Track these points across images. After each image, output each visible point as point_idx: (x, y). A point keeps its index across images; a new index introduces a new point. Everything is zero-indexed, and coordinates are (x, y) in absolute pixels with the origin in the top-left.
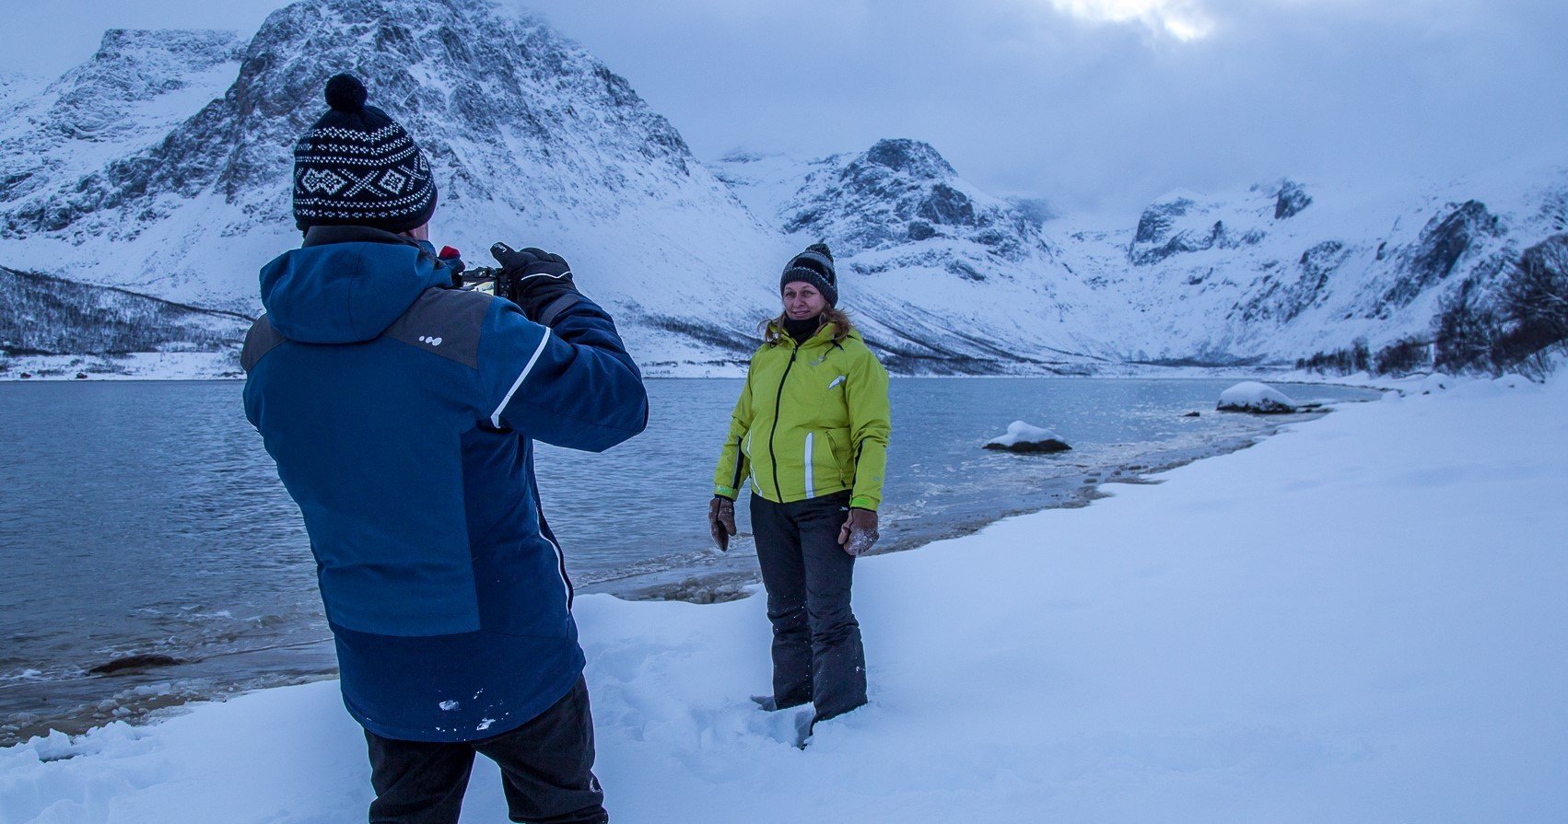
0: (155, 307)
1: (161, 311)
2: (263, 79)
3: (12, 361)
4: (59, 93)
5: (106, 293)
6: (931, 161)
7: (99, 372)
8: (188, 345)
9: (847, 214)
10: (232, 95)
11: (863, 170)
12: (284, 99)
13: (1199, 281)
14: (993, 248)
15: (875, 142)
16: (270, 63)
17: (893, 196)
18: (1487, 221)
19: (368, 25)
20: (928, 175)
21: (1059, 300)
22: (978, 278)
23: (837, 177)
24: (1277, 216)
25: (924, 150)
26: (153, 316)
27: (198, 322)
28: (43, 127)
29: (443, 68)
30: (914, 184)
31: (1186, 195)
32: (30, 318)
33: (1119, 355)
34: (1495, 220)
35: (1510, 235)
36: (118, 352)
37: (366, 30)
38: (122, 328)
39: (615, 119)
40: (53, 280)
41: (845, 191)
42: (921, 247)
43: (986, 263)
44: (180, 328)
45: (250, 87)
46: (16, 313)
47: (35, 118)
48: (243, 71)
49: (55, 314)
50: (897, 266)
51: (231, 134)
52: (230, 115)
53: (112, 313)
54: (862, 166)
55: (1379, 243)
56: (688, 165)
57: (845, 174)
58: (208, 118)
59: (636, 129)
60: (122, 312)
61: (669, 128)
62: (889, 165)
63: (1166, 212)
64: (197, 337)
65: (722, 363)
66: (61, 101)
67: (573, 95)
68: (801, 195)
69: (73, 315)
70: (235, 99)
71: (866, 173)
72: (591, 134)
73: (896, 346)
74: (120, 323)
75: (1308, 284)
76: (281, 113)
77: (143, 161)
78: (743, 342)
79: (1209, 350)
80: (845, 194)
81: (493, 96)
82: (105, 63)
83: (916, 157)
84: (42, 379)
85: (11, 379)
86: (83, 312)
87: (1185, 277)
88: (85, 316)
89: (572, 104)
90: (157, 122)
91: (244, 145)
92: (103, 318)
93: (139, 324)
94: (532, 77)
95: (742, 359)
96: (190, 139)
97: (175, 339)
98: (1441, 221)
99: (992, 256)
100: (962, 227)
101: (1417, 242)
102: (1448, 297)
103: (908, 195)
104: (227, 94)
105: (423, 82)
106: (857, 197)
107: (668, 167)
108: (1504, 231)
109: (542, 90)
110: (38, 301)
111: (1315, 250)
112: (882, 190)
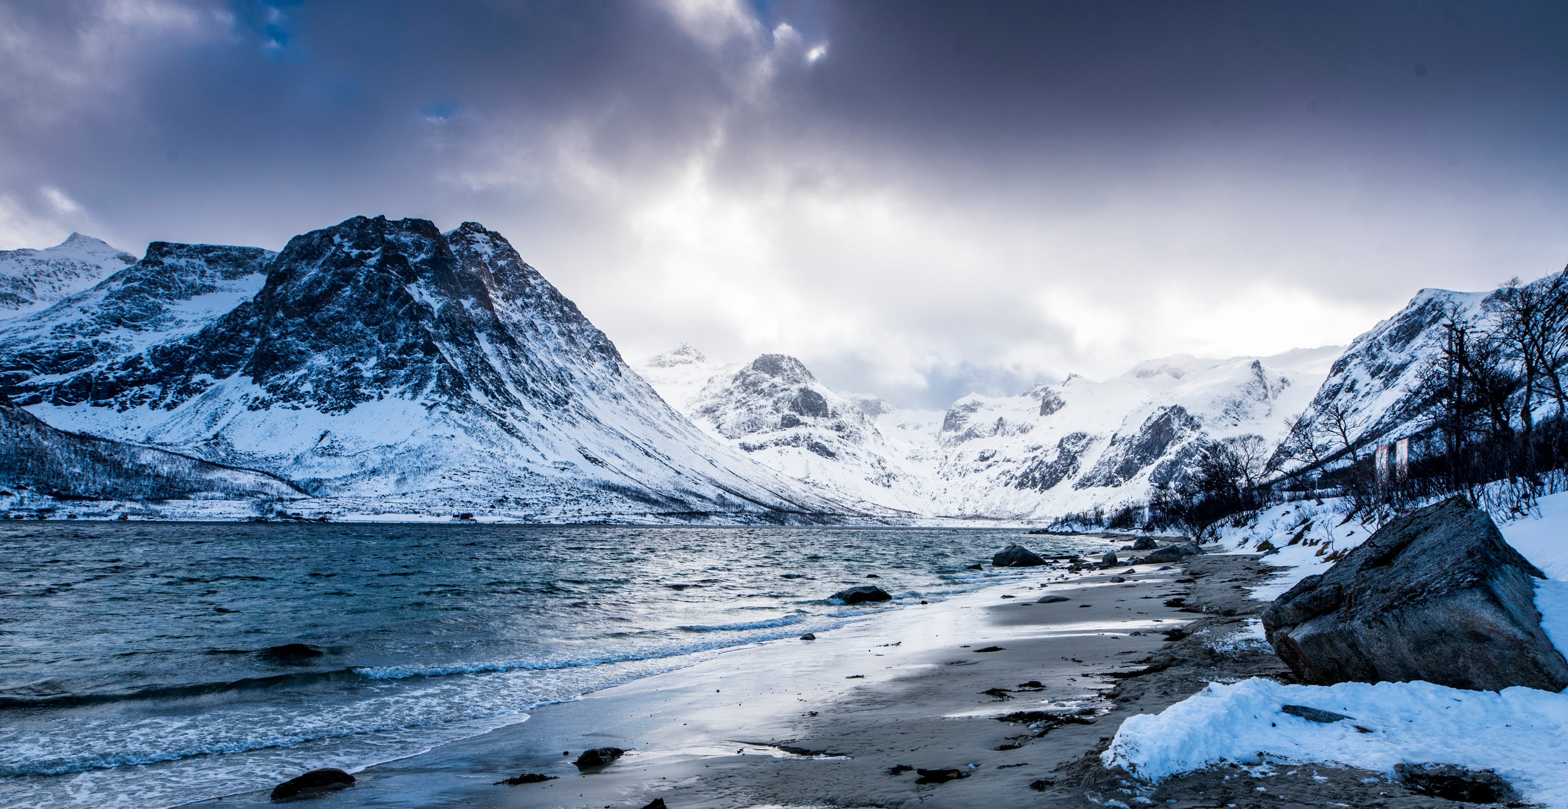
0: (188, 464)
1: (194, 467)
2: (285, 288)
3: (59, 505)
4: (109, 290)
5: (146, 452)
6: (798, 371)
7: (139, 514)
8: (218, 494)
9: (738, 407)
10: (259, 299)
11: (749, 376)
12: (304, 305)
13: (987, 459)
14: (841, 434)
15: (757, 356)
16: (291, 277)
17: (771, 395)
18: (1186, 419)
19: (373, 252)
20: (795, 381)
21: (888, 471)
22: (832, 455)
23: (730, 381)
24: (1041, 414)
25: (793, 362)
26: (187, 471)
27: (227, 477)
28: (94, 317)
29: (433, 288)
30: (786, 387)
31: (978, 398)
32: (77, 470)
33: (931, 511)
34: (1192, 419)
35: (1203, 429)
36: (156, 499)
37: (370, 256)
38: (160, 480)
39: (566, 332)
40: (100, 439)
41: (736, 391)
42: (790, 433)
43: (836, 444)
44: (210, 481)
45: (275, 294)
46: (65, 465)
47: (86, 309)
48: (268, 281)
49: (99, 467)
50: (773, 445)
51: (258, 330)
52: (257, 315)
53: (151, 468)
54: (748, 373)
55: (1113, 434)
56: (621, 369)
57: (736, 379)
58: (239, 316)
59: (582, 340)
60: (160, 468)
61: (606, 341)
62: (768, 373)
63: (964, 410)
64: (225, 488)
65: (644, 515)
66: (110, 296)
67: (535, 313)
68: (704, 393)
69: (116, 468)
70: (261, 302)
71: (751, 378)
72: (547, 342)
73: (772, 504)
74: (158, 476)
75: (1063, 462)
76: (301, 316)
77: (180, 347)
78: (660, 500)
79: (994, 508)
80: (736, 394)
81: (472, 311)
82: (150, 269)
83: (787, 368)
84: (86, 519)
85: (58, 519)
86: (125, 466)
87: (977, 456)
88: (127, 469)
89: (534, 320)
90: (194, 317)
91: (269, 339)
92: (144, 471)
93: (175, 477)
94: (503, 298)
95: (659, 511)
96: (223, 333)
97: (206, 490)
98: (1154, 419)
99: (841, 439)
100: (819, 418)
101: (1138, 434)
102: (1160, 473)
103: (781, 395)
104: (255, 298)
105: (417, 298)
106: (744, 395)
107: (605, 369)
108: (1199, 426)
109: (511, 308)
110: (85, 457)
111: (1068, 439)
112: (762, 391)
